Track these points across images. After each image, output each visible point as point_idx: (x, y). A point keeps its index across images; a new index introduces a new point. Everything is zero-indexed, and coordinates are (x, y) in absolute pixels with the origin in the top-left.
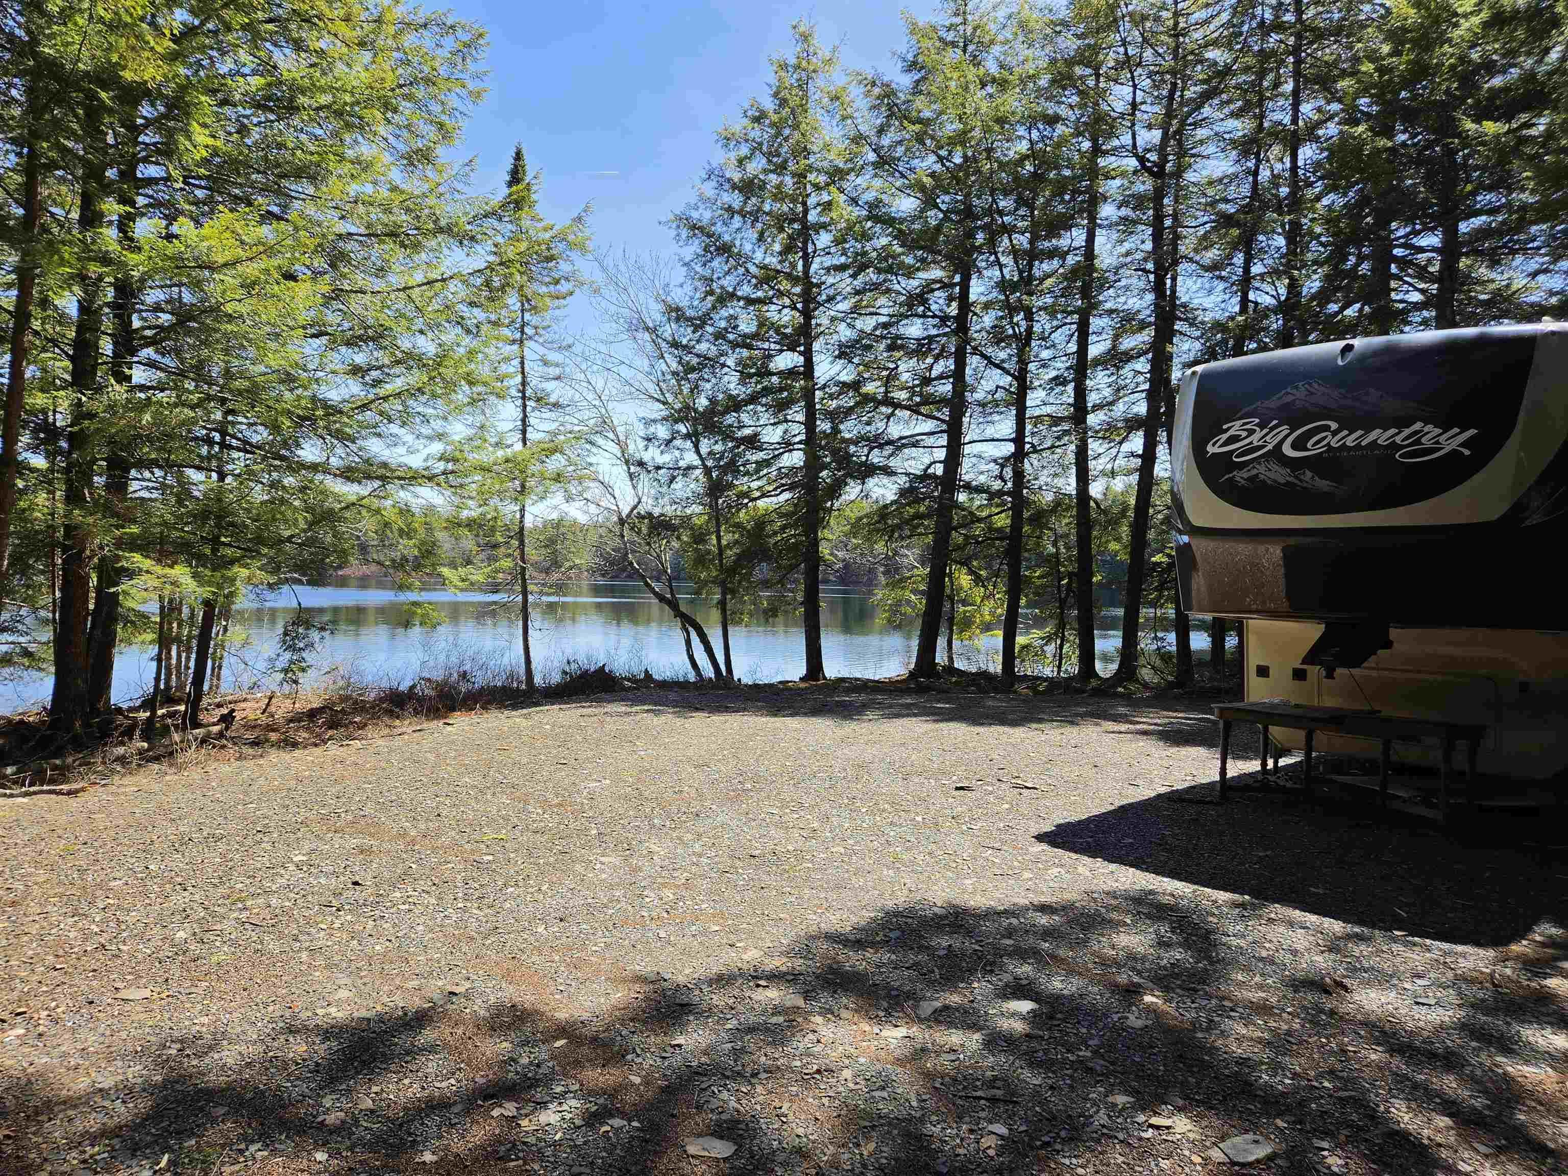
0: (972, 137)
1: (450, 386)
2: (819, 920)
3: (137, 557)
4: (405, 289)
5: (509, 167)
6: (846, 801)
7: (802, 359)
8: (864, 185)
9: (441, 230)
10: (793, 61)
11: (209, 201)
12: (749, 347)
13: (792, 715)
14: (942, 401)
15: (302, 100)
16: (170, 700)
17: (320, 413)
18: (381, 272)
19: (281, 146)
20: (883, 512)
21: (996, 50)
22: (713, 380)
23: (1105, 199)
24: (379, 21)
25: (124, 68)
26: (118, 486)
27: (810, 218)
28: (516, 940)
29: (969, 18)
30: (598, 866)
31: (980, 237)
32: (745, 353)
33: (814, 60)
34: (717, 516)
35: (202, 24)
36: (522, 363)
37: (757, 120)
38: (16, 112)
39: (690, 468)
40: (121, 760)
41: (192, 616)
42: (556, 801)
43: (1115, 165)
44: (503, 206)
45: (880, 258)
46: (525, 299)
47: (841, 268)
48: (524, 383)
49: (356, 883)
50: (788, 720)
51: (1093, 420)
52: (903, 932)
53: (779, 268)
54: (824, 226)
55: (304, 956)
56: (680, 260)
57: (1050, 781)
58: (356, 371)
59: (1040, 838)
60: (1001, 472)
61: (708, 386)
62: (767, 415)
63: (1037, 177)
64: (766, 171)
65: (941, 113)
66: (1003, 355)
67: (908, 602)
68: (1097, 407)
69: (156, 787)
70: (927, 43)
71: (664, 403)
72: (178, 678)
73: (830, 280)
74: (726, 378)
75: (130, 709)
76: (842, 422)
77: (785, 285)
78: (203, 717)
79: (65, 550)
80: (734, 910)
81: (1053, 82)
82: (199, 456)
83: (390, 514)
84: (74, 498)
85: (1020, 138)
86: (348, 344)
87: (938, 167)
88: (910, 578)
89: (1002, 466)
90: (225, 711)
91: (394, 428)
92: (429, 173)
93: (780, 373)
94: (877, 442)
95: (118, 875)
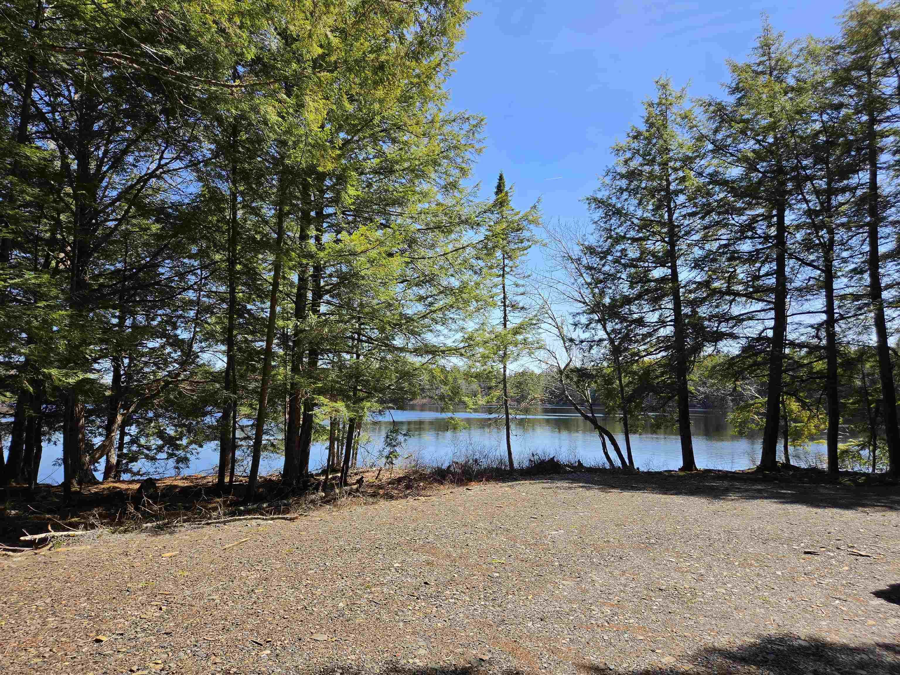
0: (780, 125)
1: (466, 302)
2: (713, 640)
3: (322, 398)
4: (445, 254)
5: (496, 184)
6: (723, 556)
7: (670, 271)
8: (706, 164)
9: (462, 222)
10: (656, 101)
11: (354, 221)
12: (635, 266)
13: (676, 494)
14: (768, 290)
15: (397, 167)
16: (335, 471)
17: (403, 321)
18: (432, 246)
19: (386, 191)
20: (731, 361)
21: (793, 71)
22: (613, 288)
23: (882, 150)
24: (432, 122)
25: (319, 165)
26: (313, 363)
27: (671, 187)
28: (516, 630)
29: (773, 55)
30: (561, 587)
31: (790, 186)
32: (633, 270)
33: (670, 98)
34: (619, 368)
35: (353, 137)
36: (504, 287)
37: (635, 138)
38: (275, 190)
39: (601, 340)
40: (313, 502)
41: (344, 427)
42: (533, 541)
43: (888, 128)
44: (494, 205)
45: (719, 206)
46: (505, 252)
47: (693, 215)
48: (505, 298)
49: (426, 583)
50: (674, 497)
51: (885, 295)
52: (777, 655)
53: (652, 218)
54: (681, 191)
55: (401, 624)
56: (592, 220)
57: (879, 551)
58: (421, 299)
59: (879, 594)
60: (817, 334)
61: (611, 291)
62: (648, 306)
63: (830, 144)
64: (642, 165)
65: (756, 115)
66: (812, 257)
67: (753, 420)
68: (889, 287)
69: (328, 518)
70: (744, 75)
71: (584, 303)
72: (338, 459)
73: (686, 222)
74: (621, 286)
75: (317, 475)
76: (698, 307)
77: (657, 228)
78: (350, 480)
79: (291, 395)
80: (652, 626)
81: (836, 84)
82: (349, 346)
83: (437, 373)
84: (295, 369)
85: (815, 121)
86: (417, 285)
87: (757, 147)
88: (753, 405)
89: (818, 329)
90: (358, 477)
91: (439, 327)
92: (455, 194)
93: (656, 280)
94: (724, 318)
95: (312, 567)
